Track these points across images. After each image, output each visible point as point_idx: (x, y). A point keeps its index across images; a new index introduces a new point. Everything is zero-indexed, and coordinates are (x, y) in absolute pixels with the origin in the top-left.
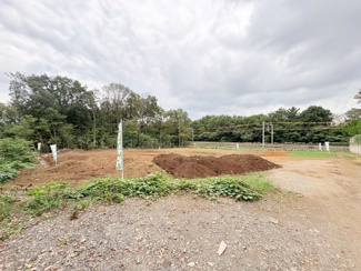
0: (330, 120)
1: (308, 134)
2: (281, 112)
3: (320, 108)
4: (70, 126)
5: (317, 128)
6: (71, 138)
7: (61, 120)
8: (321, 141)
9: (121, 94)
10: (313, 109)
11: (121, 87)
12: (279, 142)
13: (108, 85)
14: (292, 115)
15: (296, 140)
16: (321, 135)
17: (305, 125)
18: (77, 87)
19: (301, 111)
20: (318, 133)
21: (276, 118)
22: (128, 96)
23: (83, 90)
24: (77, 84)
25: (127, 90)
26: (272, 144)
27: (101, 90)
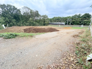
1: (82, 23)
3: (88, 14)
4: (15, 20)
7: (12, 18)
10: (86, 14)
11: (27, 8)
14: (79, 16)
15: (78, 24)
16: (86, 23)
17: (82, 20)
19: (82, 15)
20: (85, 22)
24: (14, 7)
25: (29, 9)
26: (70, 25)
27: (21, 9)
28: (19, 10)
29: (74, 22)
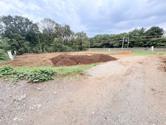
0: (162, 34)
1: (148, 43)
2: (136, 31)
3: (158, 27)
4: (28, 43)
5: (153, 39)
6: (29, 48)
7: (23, 39)
9: (51, 24)
10: (153, 29)
11: (50, 20)
12: (132, 47)
13: (43, 20)
15: (141, 46)
17: (147, 38)
19: (146, 30)
20: (153, 42)
21: (131, 35)
22: (55, 26)
23: (31, 23)
24: (27, 20)
25: (53, 22)
26: (127, 48)
27: (40, 23)
28: (36, 25)
29: (133, 42)
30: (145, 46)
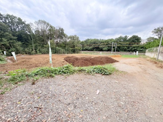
0: (140, 42)
1: (130, 48)
2: (121, 38)
3: (137, 36)
4: (20, 43)
5: (134, 45)
6: (21, 49)
7: (14, 39)
8: (135, 51)
9: (45, 26)
10: (134, 37)
11: (45, 22)
12: (118, 51)
13: (37, 21)
14: (125, 39)
15: (125, 50)
16: (135, 48)
17: (130, 44)
18: (20, 22)
19: (129, 38)
20: (135, 47)
21: (118, 40)
22: (48, 28)
23: (23, 23)
25: (48, 24)
26: (115, 52)
28: (28, 25)
29: (119, 47)
30: (129, 51)
